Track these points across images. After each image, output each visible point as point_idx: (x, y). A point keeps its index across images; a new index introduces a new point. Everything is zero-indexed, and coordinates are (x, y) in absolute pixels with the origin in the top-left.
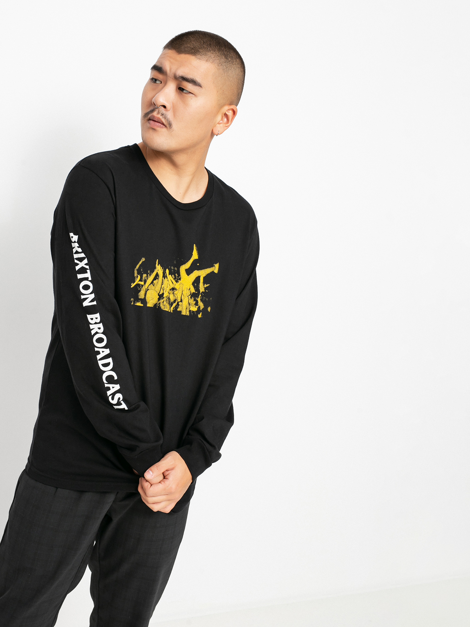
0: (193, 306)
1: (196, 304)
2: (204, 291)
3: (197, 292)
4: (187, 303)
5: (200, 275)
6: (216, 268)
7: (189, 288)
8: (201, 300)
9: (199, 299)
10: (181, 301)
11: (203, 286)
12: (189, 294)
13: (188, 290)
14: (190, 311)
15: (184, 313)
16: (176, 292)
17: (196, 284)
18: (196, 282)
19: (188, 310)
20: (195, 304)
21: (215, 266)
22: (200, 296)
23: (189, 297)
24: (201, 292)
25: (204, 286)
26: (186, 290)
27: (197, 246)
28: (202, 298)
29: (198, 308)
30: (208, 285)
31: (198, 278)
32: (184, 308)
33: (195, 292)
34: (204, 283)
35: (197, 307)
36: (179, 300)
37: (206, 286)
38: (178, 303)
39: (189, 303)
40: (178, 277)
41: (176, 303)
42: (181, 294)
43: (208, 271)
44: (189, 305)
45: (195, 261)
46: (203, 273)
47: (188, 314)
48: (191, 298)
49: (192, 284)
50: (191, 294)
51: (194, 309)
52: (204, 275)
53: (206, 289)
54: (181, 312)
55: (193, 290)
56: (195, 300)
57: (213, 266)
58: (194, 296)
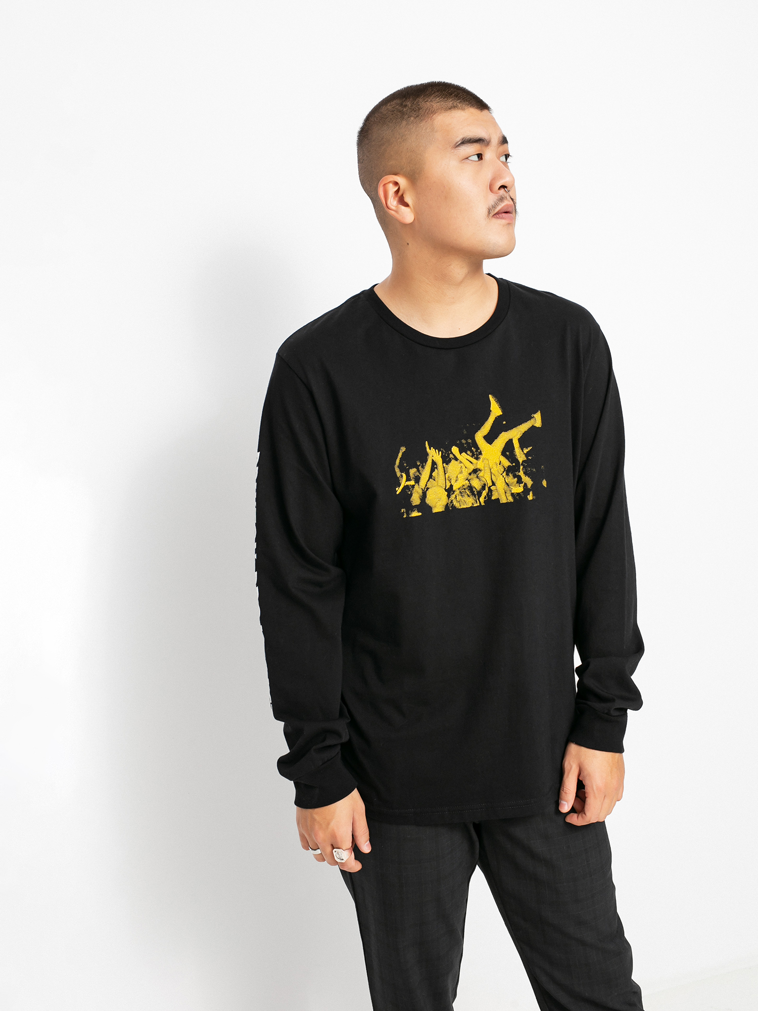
0: (515, 486)
1: (520, 481)
2: (525, 459)
3: (514, 464)
4: (504, 484)
5: (511, 438)
6: (537, 420)
7: (498, 463)
8: (524, 473)
9: (521, 473)
10: (494, 484)
11: (522, 453)
12: (503, 470)
13: (498, 464)
14: (512, 494)
15: (503, 500)
16: (481, 474)
17: (508, 453)
18: (508, 450)
19: (509, 495)
20: (517, 483)
21: (534, 417)
22: (521, 467)
23: (504, 474)
24: (521, 462)
25: (523, 451)
26: (495, 467)
27: (495, 396)
28: (526, 470)
29: (524, 487)
30: (529, 449)
31: (509, 444)
32: (502, 492)
33: (510, 464)
34: (522, 447)
35: (522, 485)
36: (490, 484)
37: (526, 451)
38: (489, 488)
39: (507, 484)
40: (476, 451)
41: (487, 489)
42: (490, 474)
43: (524, 427)
44: (508, 485)
45: (498, 419)
46: (515, 434)
47: (511, 499)
48: (507, 475)
49: (502, 454)
50: (505, 469)
51: (519, 489)
52: (519, 436)
53: (527, 455)
54: (498, 500)
55: (506, 463)
56: (515, 476)
57: (530, 418)
58: (511, 470)
